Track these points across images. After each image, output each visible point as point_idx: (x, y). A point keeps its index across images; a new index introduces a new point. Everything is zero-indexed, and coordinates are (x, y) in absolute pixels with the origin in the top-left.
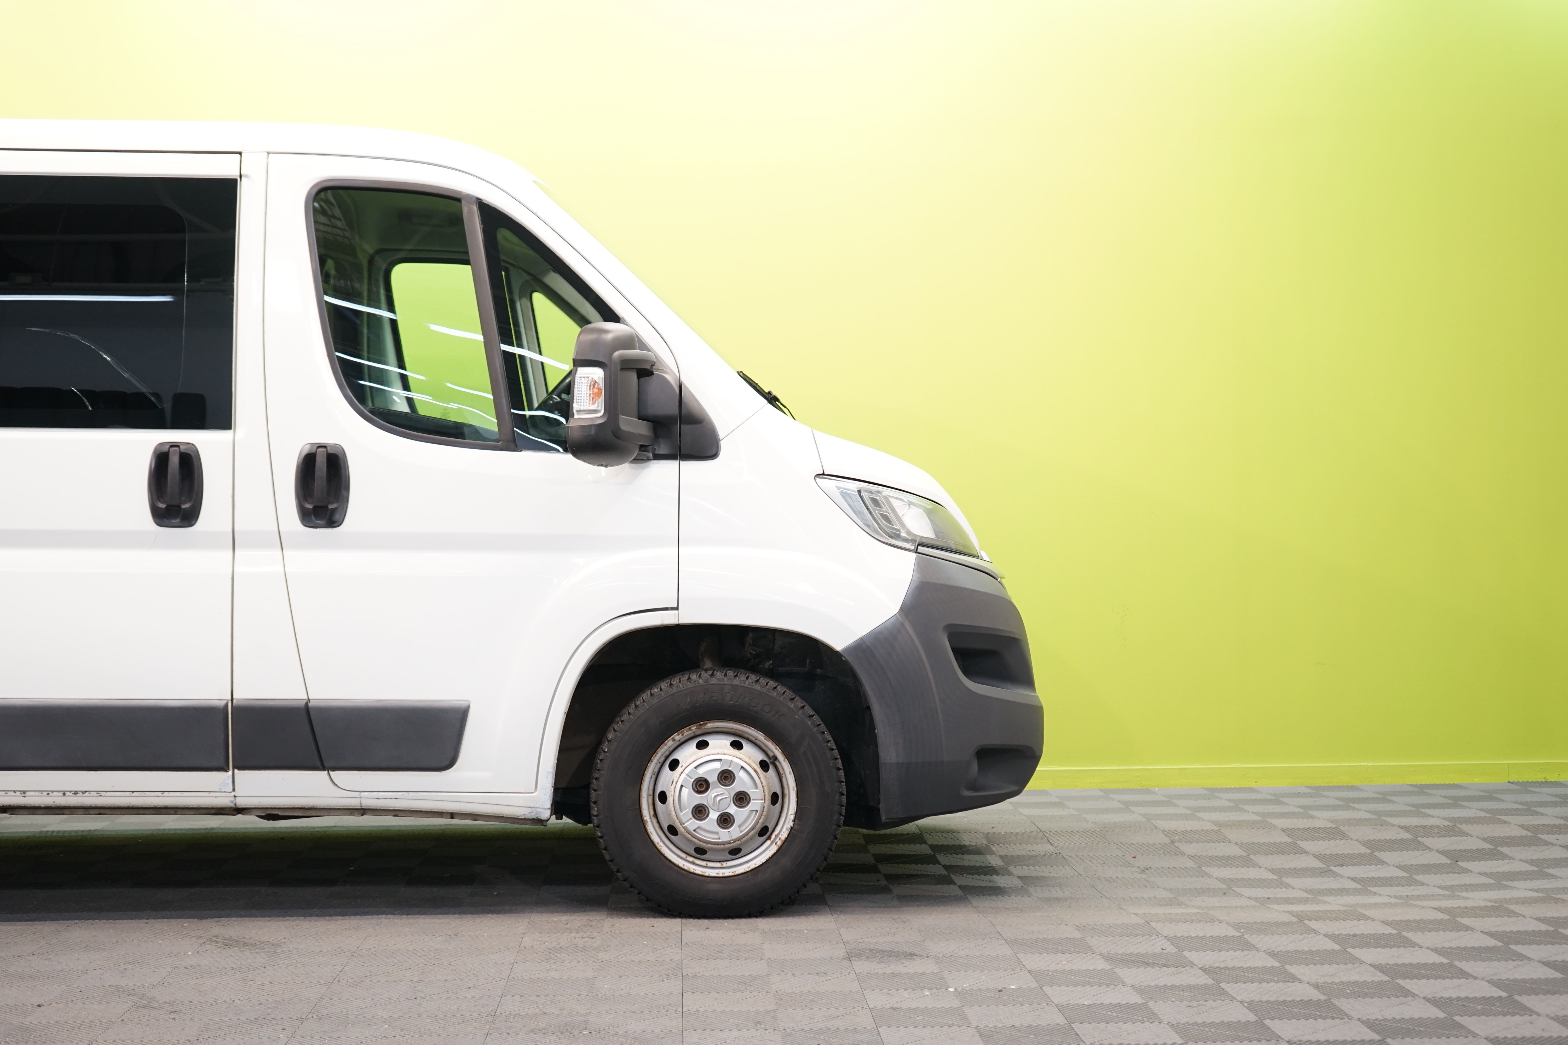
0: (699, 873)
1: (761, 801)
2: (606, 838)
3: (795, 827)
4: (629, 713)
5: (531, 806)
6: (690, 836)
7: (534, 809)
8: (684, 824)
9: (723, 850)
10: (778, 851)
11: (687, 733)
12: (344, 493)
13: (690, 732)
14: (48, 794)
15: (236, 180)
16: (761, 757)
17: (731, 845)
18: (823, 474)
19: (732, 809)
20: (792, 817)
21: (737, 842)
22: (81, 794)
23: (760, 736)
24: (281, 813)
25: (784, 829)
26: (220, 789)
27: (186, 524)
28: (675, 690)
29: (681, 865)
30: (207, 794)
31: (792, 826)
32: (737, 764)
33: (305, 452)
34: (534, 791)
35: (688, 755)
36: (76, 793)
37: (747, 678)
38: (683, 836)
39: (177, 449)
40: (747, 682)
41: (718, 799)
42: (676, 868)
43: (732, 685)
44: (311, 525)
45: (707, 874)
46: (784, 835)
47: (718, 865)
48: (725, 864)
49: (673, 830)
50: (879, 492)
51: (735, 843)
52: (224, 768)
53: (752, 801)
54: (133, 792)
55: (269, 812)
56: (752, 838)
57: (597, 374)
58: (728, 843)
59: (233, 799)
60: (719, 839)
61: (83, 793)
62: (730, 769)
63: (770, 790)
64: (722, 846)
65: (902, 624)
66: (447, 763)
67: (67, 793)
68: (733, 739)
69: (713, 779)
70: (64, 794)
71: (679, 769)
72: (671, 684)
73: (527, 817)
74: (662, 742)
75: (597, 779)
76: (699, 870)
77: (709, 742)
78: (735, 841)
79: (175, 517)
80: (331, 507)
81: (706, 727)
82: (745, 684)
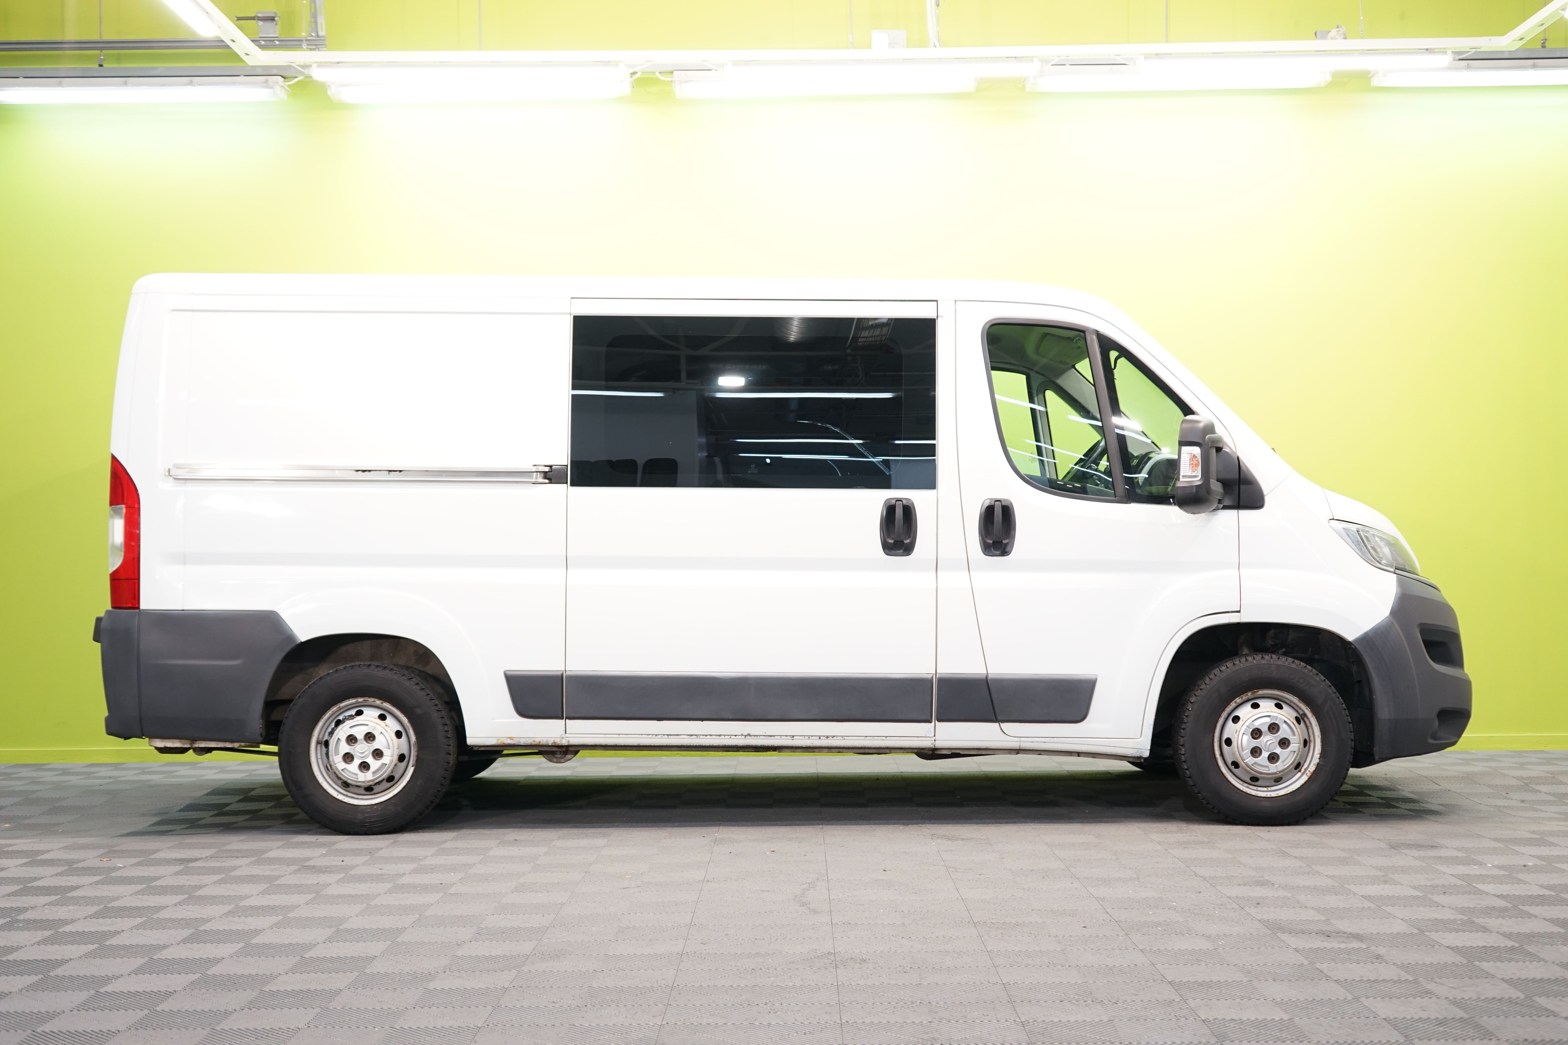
0: (1254, 794)
1: (1298, 745)
2: (1190, 770)
3: (1321, 763)
4: (1205, 684)
5: (1138, 748)
6: (1248, 769)
7: (1139, 750)
8: (1245, 760)
9: (1271, 778)
10: (1308, 779)
11: (1245, 698)
12: (1013, 532)
13: (1247, 697)
14: (809, 738)
15: (935, 319)
16: (1295, 714)
17: (1277, 775)
18: (1333, 519)
19: (1278, 750)
20: (1318, 756)
21: (1282, 773)
22: (831, 738)
23: (1295, 700)
24: (961, 752)
25: (1312, 764)
26: (926, 735)
27: (906, 554)
28: (1237, 668)
29: (1241, 789)
30: (916, 738)
31: (1318, 762)
32: (1281, 719)
33: (987, 504)
34: (1139, 737)
35: (1245, 712)
36: (827, 737)
37: (1287, 660)
38: (1244, 768)
39: (901, 502)
40: (1287, 663)
41: (1269, 743)
42: (1238, 791)
43: (1277, 665)
44: (991, 554)
45: (1259, 795)
46: (1312, 768)
47: (1265, 789)
48: (1269, 789)
49: (1236, 765)
50: (1368, 531)
51: (1280, 774)
52: (930, 721)
53: (1291, 745)
54: (866, 737)
55: (953, 751)
56: (1290, 771)
57: (1196, 450)
58: (1276, 773)
59: (933, 742)
60: (1269, 771)
61: (833, 738)
62: (1277, 722)
63: (1303, 738)
64: (1271, 776)
65: (1392, 623)
66: (1082, 717)
67: (822, 738)
68: (1276, 702)
69: (1265, 729)
70: (820, 738)
71: (1240, 722)
72: (1234, 664)
73: (1133, 755)
74: (1229, 703)
75: (1183, 729)
76: (1253, 793)
77: (1260, 704)
78: (1280, 772)
79: (899, 549)
80: (1004, 542)
81: (1258, 693)
82: (1285, 663)
